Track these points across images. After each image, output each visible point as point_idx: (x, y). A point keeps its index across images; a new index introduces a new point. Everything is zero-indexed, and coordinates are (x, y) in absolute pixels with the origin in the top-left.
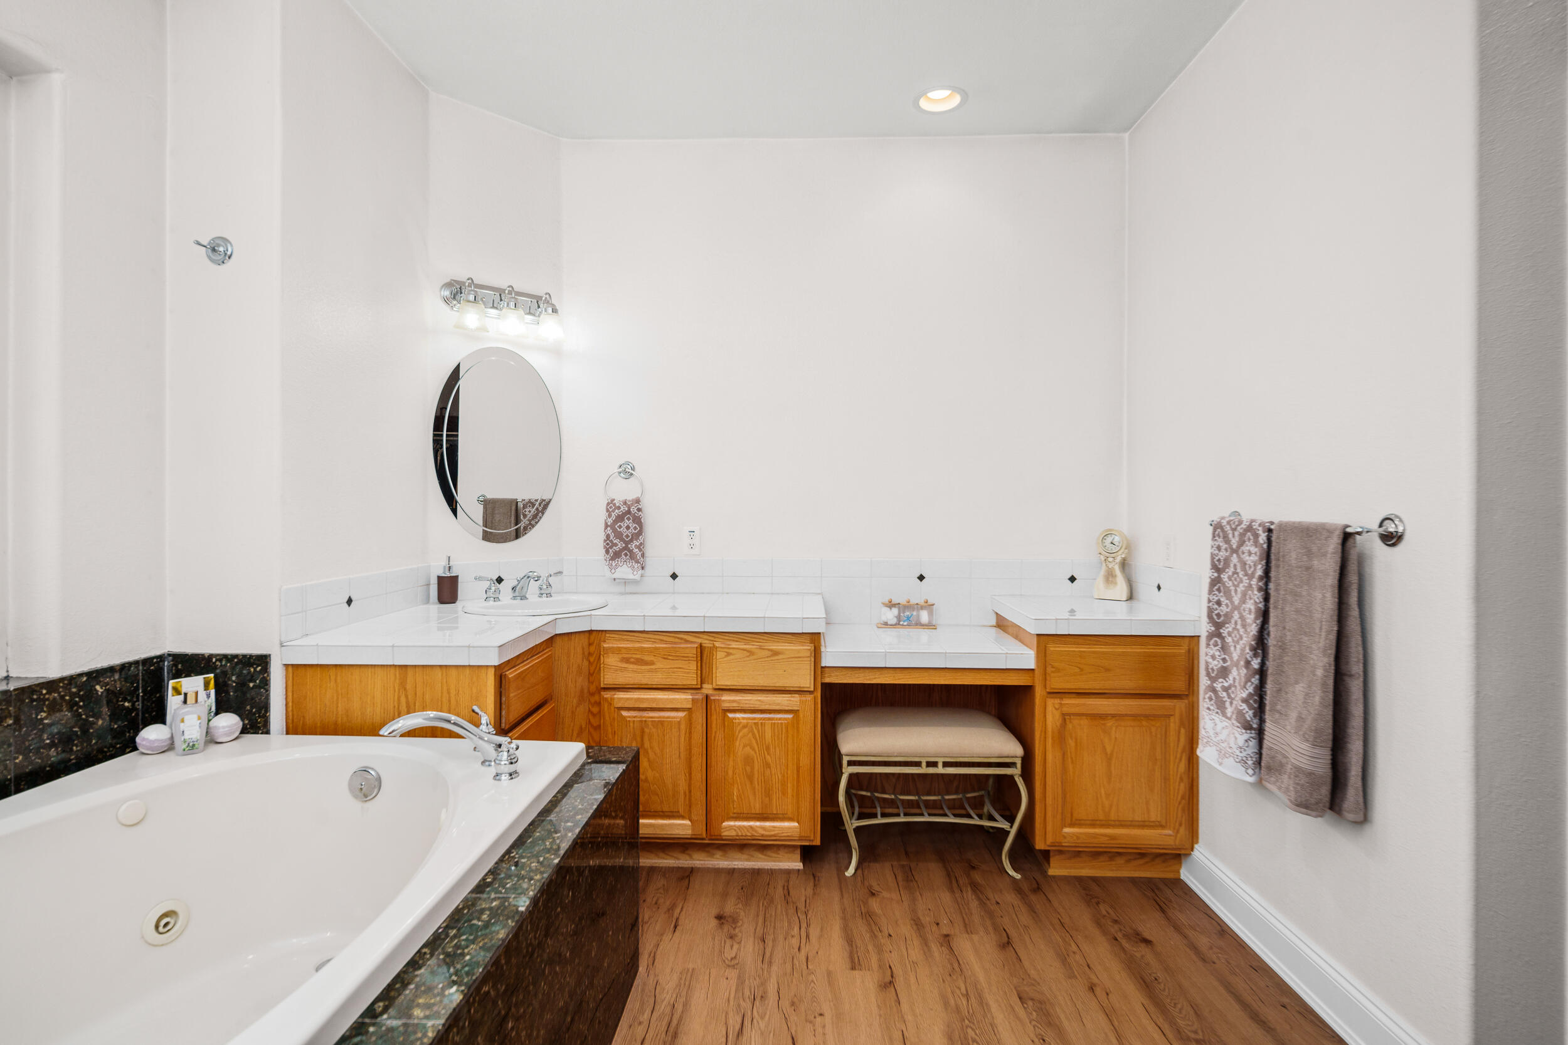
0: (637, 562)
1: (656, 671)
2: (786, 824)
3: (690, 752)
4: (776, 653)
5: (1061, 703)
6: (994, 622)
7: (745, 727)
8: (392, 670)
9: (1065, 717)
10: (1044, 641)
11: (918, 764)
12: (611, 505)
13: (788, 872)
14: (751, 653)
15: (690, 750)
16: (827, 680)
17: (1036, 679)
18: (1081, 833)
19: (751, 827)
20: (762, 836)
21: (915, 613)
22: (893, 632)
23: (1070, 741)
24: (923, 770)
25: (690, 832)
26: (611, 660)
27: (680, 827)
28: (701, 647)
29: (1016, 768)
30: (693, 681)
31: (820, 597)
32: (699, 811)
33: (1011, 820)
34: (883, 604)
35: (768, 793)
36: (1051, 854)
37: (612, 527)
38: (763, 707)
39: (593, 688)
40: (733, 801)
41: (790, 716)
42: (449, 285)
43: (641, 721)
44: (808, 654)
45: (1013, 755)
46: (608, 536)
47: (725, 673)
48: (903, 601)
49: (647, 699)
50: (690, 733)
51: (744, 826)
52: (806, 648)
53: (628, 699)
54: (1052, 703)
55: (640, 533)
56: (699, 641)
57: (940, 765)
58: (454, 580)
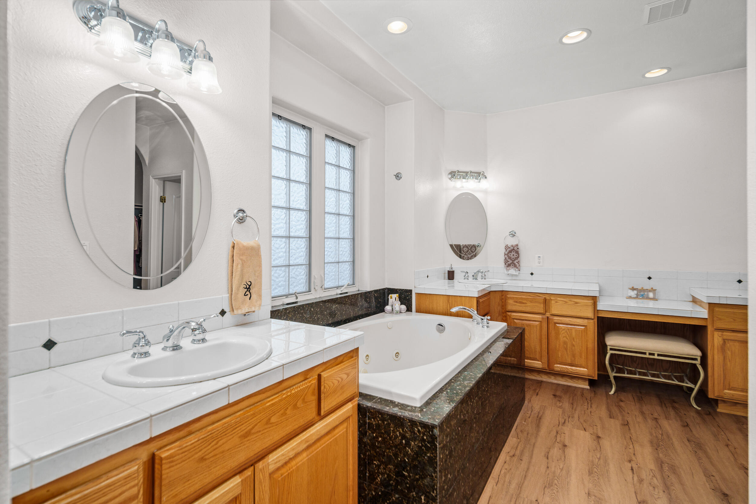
0: (517, 268)
1: (527, 306)
2: (582, 369)
3: (541, 337)
4: (576, 303)
5: (722, 334)
6: (691, 300)
7: (564, 330)
8: (445, 296)
9: (724, 340)
10: (712, 306)
11: (645, 353)
12: (507, 247)
13: (583, 389)
14: (566, 302)
15: (541, 336)
16: (600, 315)
17: (708, 323)
18: (734, 394)
19: (566, 368)
20: (571, 372)
21: (646, 293)
22: (635, 301)
23: (728, 352)
24: (647, 356)
25: (541, 366)
26: (510, 301)
27: (537, 364)
28: (545, 299)
29: (697, 361)
30: (542, 311)
31: (598, 284)
32: (545, 359)
33: (695, 383)
34: (629, 288)
35: (574, 356)
36: (719, 402)
37: (507, 255)
38: (571, 323)
39: (503, 311)
40: (559, 357)
41: (583, 328)
42: (451, 173)
43: (522, 324)
44: (591, 304)
45: (695, 355)
46: (506, 258)
47: (556, 309)
48: (640, 288)
49: (524, 316)
50: (541, 330)
51: (564, 367)
52: (590, 302)
53: (516, 315)
54: (716, 334)
55: (518, 257)
56: (544, 296)
57: (656, 355)
58: (453, 272)
